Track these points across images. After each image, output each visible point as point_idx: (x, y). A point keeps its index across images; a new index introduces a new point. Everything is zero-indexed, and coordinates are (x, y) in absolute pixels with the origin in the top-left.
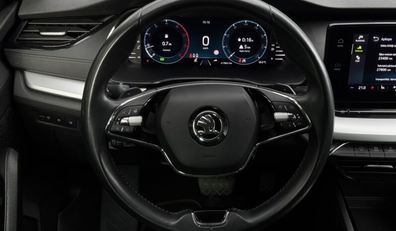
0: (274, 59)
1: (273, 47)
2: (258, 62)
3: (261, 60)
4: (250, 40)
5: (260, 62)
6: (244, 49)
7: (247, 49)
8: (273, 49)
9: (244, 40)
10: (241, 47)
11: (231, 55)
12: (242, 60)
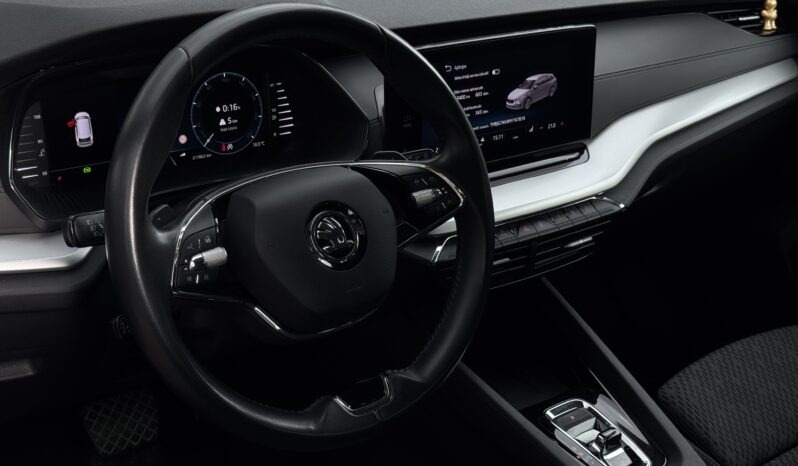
0: (278, 134)
1: (274, 113)
2: (252, 144)
3: (256, 140)
4: (235, 107)
5: (255, 145)
6: (227, 126)
7: (233, 125)
8: (275, 117)
9: (225, 109)
10: (222, 122)
11: (208, 141)
12: (226, 145)
